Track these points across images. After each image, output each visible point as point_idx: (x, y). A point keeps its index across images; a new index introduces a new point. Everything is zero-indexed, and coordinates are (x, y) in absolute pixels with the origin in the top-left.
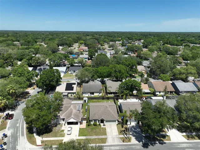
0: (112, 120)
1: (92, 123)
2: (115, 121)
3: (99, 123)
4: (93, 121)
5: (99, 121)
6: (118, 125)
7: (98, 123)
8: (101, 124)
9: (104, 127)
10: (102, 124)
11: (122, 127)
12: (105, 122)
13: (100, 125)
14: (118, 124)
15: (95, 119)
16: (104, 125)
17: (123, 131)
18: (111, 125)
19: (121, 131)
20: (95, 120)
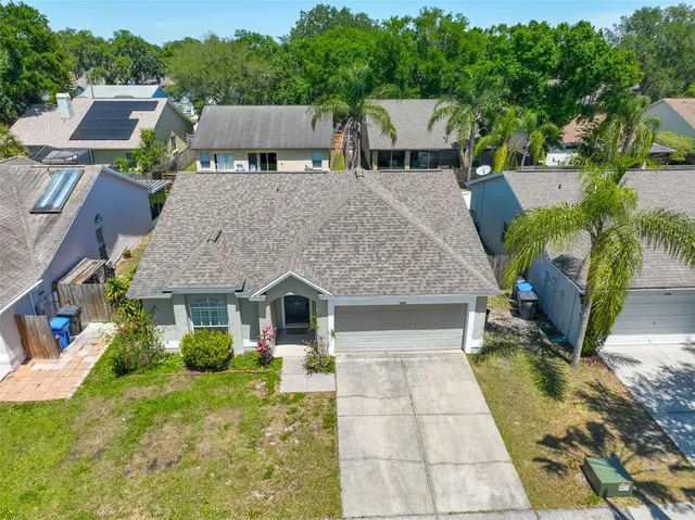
0: (412, 300)
1: (172, 338)
2: (451, 316)
3: (254, 335)
4: (180, 311)
5: (250, 313)
6: (495, 361)
7: (243, 344)
8: (279, 351)
9: (319, 383)
10: (291, 354)
11: (552, 386)
12: (326, 324)
13: (265, 359)
14: (487, 350)
15: (196, 284)
16: (319, 365)
17: (573, 437)
18: (400, 363)
19: (550, 441)
20: (207, 307)
